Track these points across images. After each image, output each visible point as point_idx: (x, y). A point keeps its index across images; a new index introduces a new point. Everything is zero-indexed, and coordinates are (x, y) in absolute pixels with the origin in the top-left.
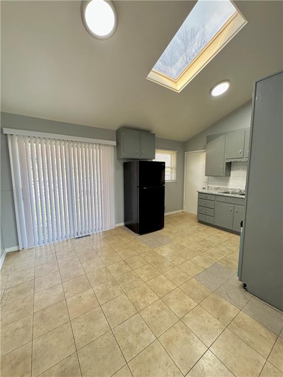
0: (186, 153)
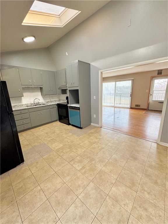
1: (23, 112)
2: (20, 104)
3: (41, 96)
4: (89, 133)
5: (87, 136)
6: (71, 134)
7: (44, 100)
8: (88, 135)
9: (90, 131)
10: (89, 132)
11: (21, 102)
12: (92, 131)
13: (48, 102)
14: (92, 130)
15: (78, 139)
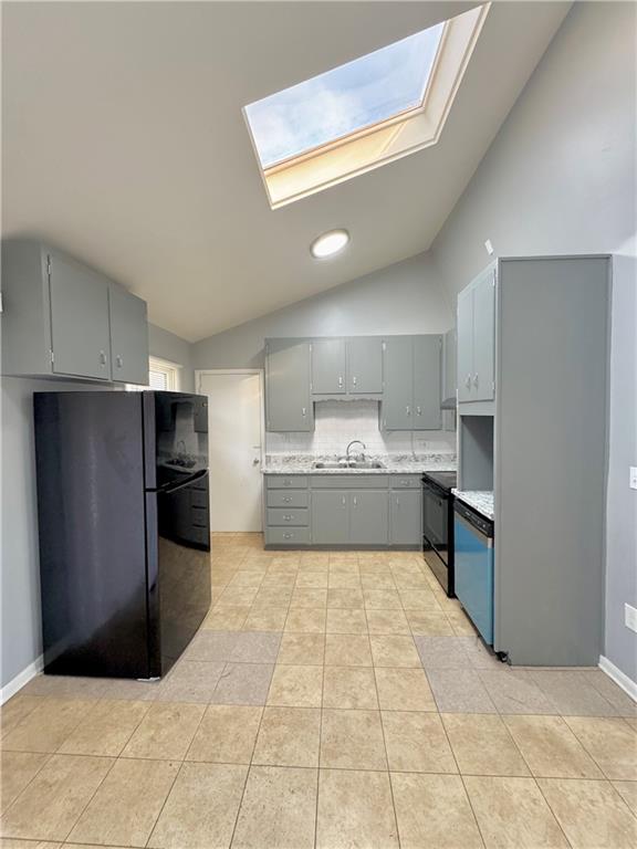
0: (197, 373)
1: (293, 482)
2: (304, 454)
3: (379, 433)
4: (527, 732)
5: (493, 751)
6: (416, 658)
7: (389, 448)
8: (510, 742)
9: (549, 721)
10: (536, 721)
11: (308, 448)
12: (573, 728)
13: (399, 460)
14: (574, 721)
15: (417, 723)
